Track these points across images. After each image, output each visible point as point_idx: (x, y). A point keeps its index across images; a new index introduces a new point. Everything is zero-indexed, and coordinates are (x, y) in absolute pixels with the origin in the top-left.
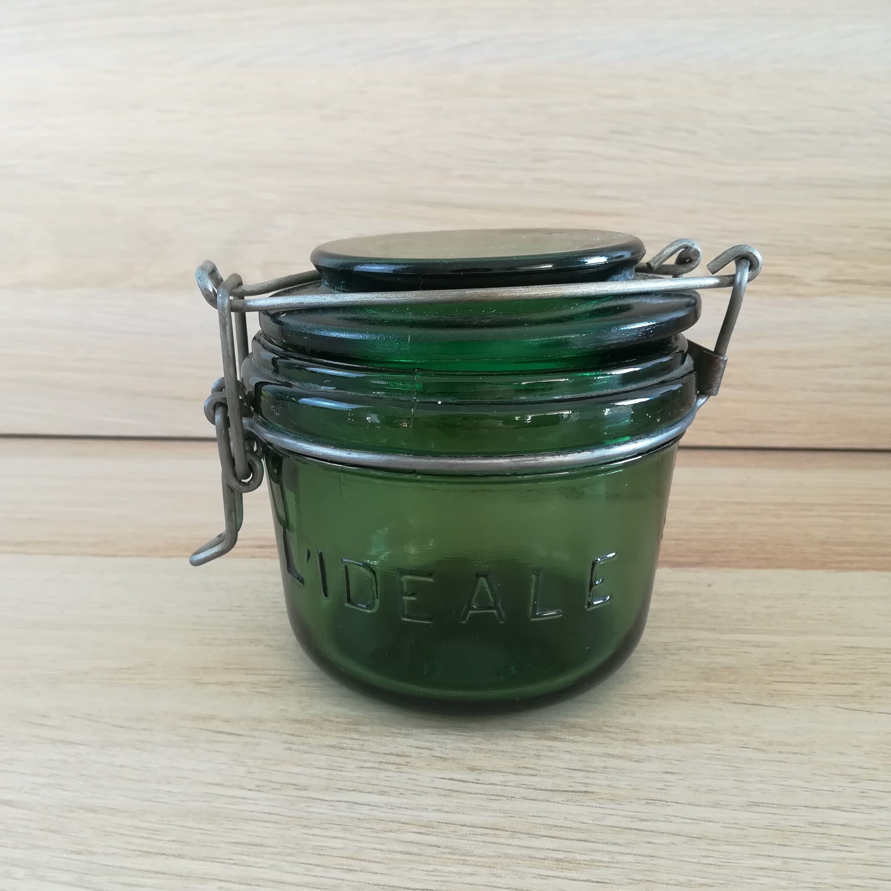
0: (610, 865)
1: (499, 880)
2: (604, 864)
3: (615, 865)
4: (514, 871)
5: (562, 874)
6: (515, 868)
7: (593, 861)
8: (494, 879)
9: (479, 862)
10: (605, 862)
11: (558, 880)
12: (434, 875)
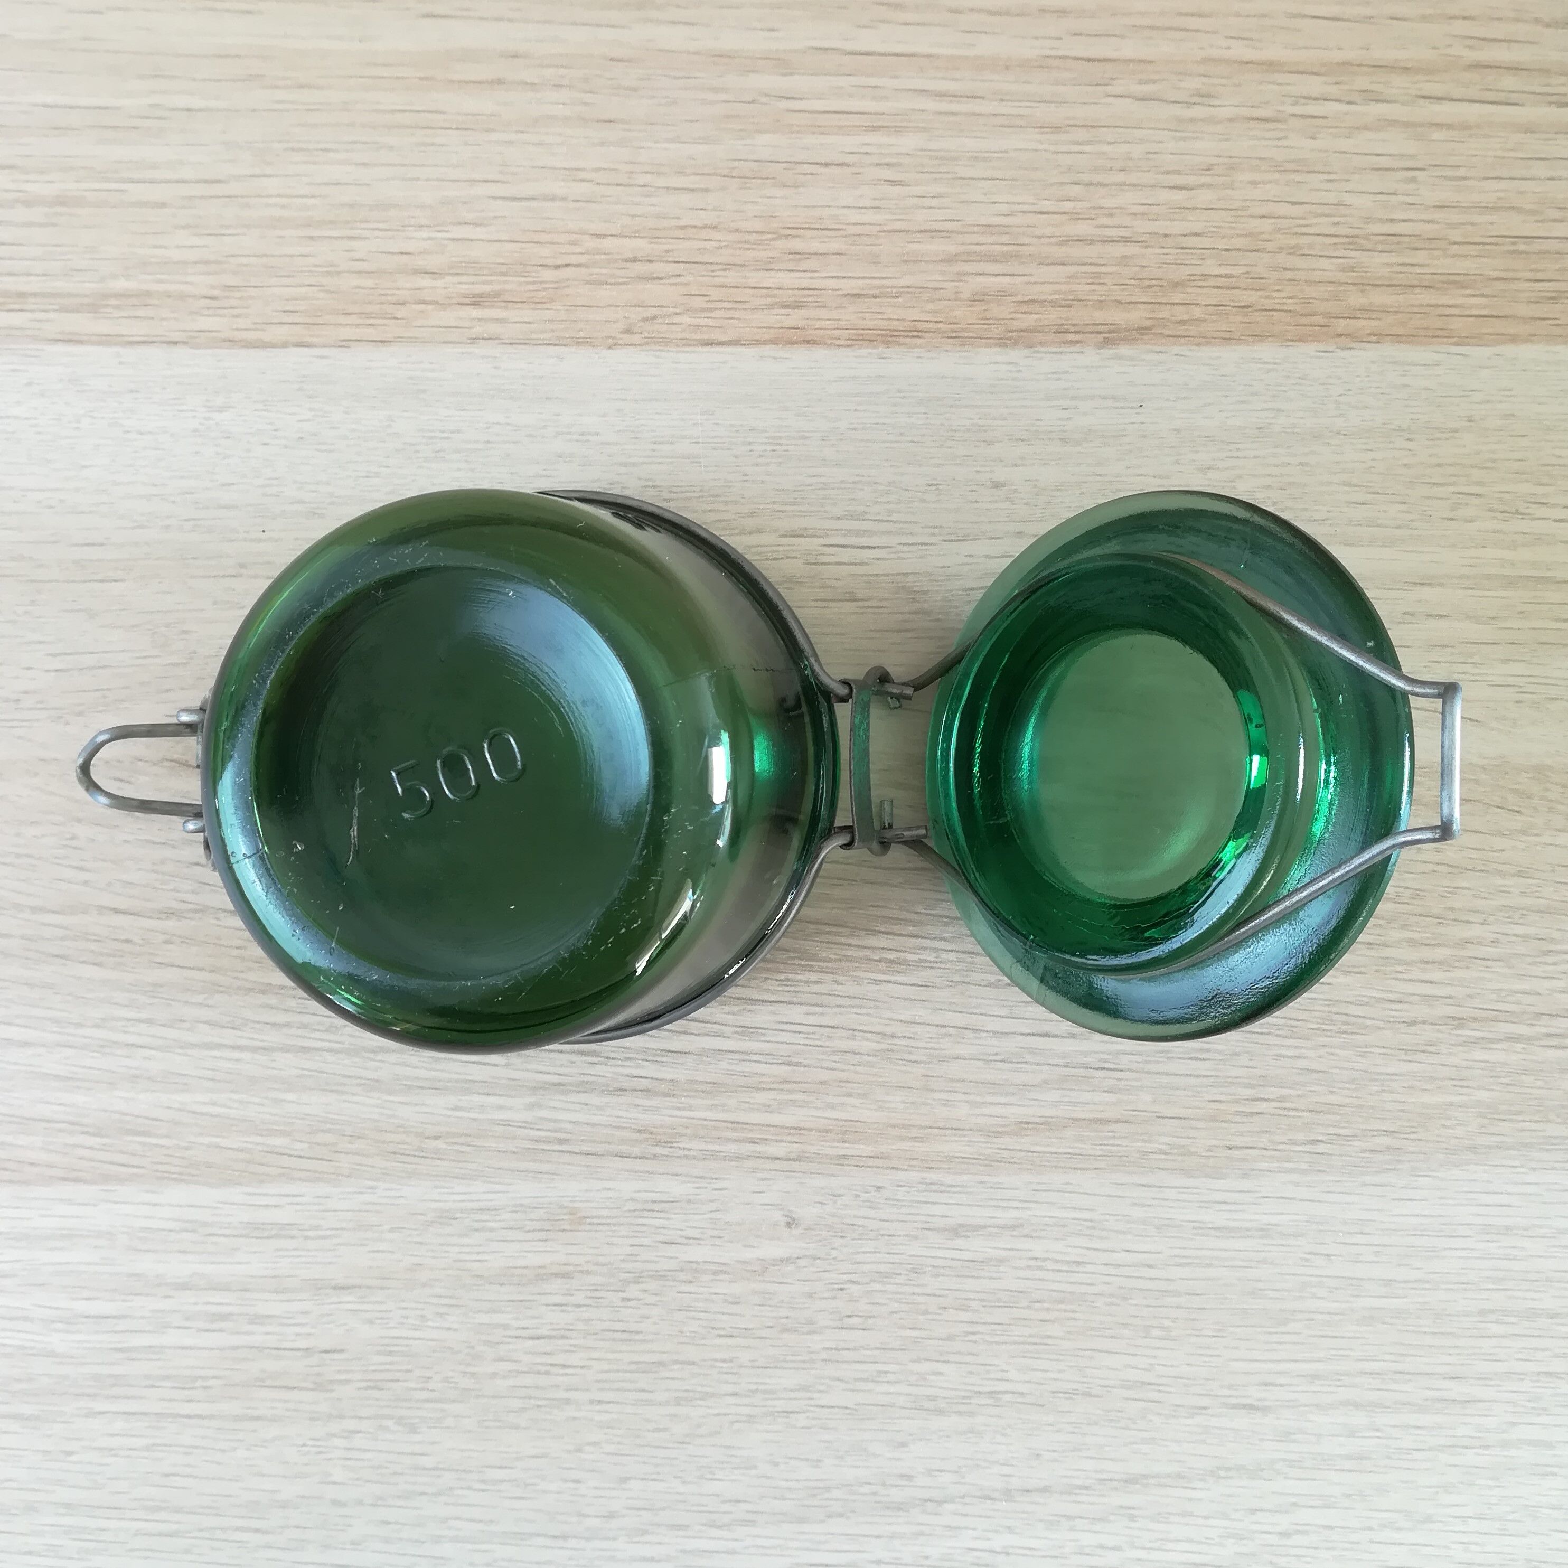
0: (935, 965)
1: (839, 987)
2: (929, 965)
3: (938, 965)
4: (853, 976)
5: (892, 978)
6: (854, 974)
7: (921, 961)
8: (836, 987)
9: (823, 967)
10: (931, 962)
11: (890, 985)
12: (786, 985)
